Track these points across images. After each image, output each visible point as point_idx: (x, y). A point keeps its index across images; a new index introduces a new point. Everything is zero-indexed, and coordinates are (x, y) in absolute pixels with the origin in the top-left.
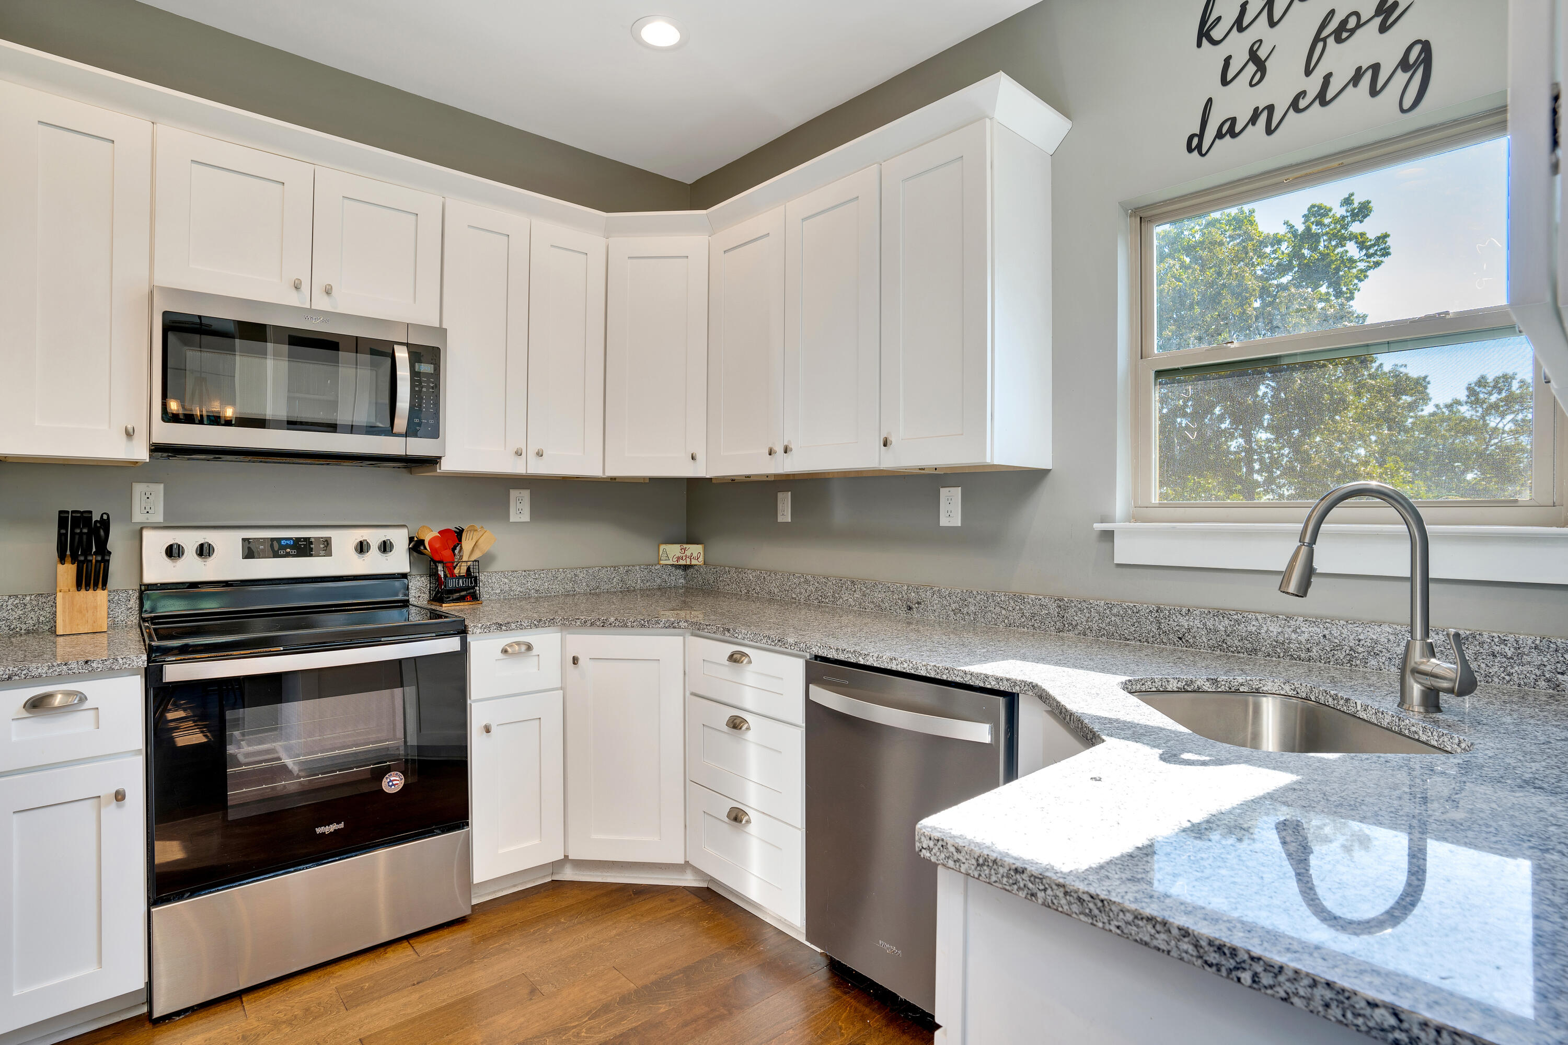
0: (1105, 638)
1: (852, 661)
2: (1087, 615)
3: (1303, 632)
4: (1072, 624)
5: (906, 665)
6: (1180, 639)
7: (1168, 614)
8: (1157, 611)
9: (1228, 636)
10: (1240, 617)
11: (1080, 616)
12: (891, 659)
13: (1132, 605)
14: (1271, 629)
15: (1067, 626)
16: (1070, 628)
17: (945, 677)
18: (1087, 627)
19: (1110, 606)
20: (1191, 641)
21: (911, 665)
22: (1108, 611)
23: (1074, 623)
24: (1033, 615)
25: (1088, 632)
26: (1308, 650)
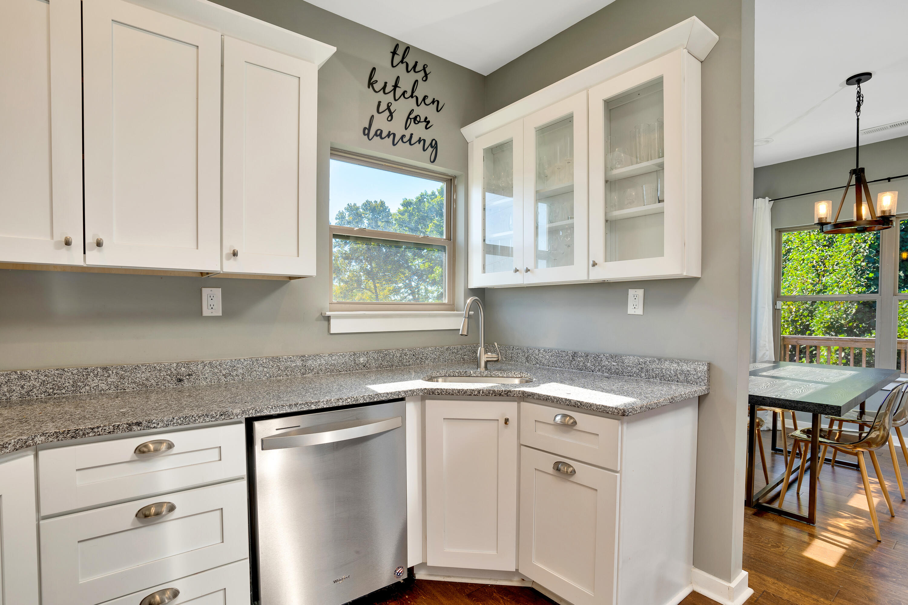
0: (329, 373)
1: (305, 409)
2: (319, 363)
3: (407, 355)
4: (310, 369)
5: (349, 400)
6: (364, 366)
7: (358, 355)
8: (354, 355)
9: (383, 361)
10: (387, 352)
11: (315, 363)
12: (338, 400)
13: (342, 354)
14: (397, 355)
15: (307, 370)
16: (310, 371)
17: (375, 400)
18: (319, 369)
19: (331, 356)
20: (369, 366)
21: (353, 399)
22: (330, 359)
23: (312, 368)
24: (286, 368)
25: (320, 372)
26: (409, 362)
